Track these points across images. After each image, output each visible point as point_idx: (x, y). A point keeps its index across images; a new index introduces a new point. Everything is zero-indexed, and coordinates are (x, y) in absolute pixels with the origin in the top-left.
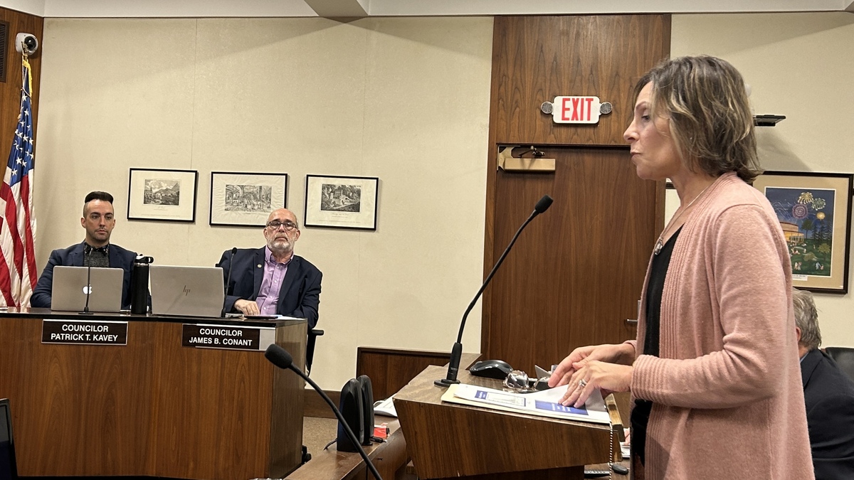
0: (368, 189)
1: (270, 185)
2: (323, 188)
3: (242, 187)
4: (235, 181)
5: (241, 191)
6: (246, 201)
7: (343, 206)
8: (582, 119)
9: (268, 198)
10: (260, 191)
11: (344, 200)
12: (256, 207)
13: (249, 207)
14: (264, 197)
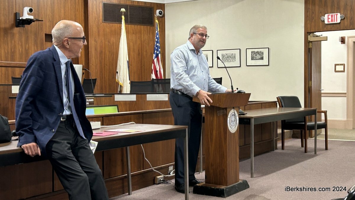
0: (266, 52)
1: (235, 53)
2: (252, 53)
3: (227, 54)
4: (224, 52)
5: (226, 56)
6: (228, 59)
7: (258, 58)
8: (334, 21)
9: (235, 57)
10: (232, 55)
11: (258, 56)
12: (231, 61)
13: (229, 61)
14: (233, 57)
